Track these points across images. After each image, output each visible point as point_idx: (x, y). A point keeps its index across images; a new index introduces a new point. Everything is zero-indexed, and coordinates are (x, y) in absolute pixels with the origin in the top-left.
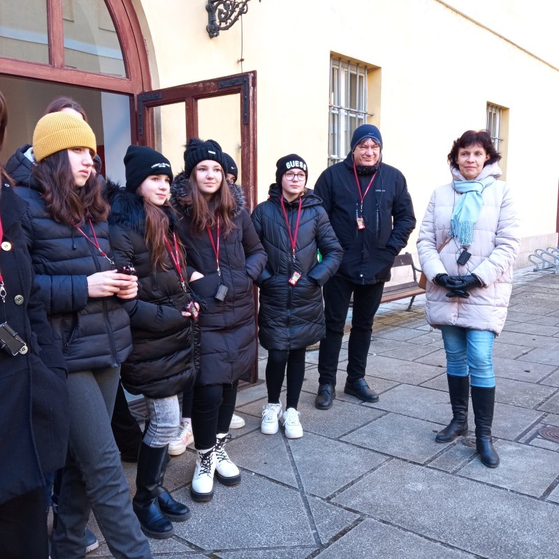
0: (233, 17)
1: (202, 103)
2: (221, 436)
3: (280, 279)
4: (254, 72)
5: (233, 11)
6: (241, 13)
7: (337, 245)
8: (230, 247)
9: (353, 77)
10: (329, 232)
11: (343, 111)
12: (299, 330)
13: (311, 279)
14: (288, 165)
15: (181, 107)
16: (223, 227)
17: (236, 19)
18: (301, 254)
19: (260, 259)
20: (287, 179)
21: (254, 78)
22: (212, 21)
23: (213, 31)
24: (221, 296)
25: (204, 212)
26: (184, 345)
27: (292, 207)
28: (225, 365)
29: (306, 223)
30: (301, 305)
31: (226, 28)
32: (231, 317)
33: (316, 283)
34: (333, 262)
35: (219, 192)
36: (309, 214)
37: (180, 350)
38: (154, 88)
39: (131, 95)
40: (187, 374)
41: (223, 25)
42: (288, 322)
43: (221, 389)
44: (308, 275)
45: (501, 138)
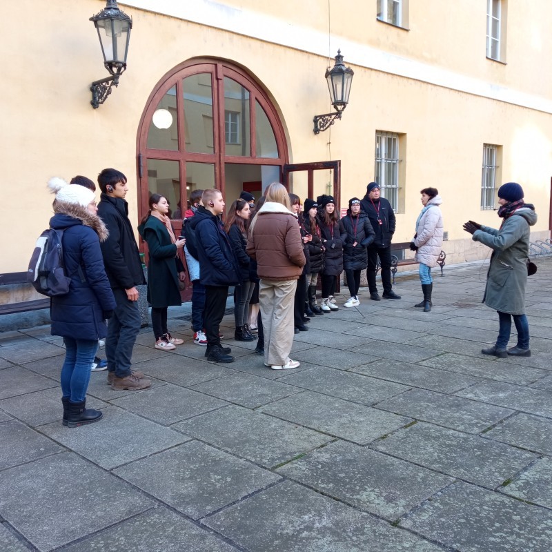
0: (327, 126)
1: (316, 172)
2: (331, 296)
3: (349, 245)
4: (340, 161)
5: (327, 123)
6: (331, 124)
7: (373, 232)
8: (336, 231)
9: (389, 140)
10: (370, 227)
11: (383, 160)
12: (356, 263)
13: (362, 245)
14: (353, 202)
15: (305, 174)
16: (334, 224)
17: (328, 126)
18: (358, 235)
19: (345, 236)
20: (353, 207)
21: (340, 163)
22: (316, 127)
23: (316, 131)
24: (333, 247)
25: (328, 220)
26: (320, 259)
27: (355, 217)
28: (334, 270)
29: (360, 224)
30: (358, 254)
31: (323, 130)
32: (335, 254)
33: (363, 246)
34: (371, 239)
35: (333, 213)
36: (362, 220)
37: (319, 260)
38: (290, 163)
39: (280, 166)
40: (320, 268)
41: (322, 129)
42: (352, 260)
43: (333, 278)
44: (360, 243)
45: (497, 165)
